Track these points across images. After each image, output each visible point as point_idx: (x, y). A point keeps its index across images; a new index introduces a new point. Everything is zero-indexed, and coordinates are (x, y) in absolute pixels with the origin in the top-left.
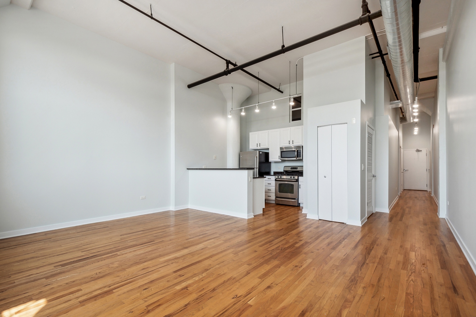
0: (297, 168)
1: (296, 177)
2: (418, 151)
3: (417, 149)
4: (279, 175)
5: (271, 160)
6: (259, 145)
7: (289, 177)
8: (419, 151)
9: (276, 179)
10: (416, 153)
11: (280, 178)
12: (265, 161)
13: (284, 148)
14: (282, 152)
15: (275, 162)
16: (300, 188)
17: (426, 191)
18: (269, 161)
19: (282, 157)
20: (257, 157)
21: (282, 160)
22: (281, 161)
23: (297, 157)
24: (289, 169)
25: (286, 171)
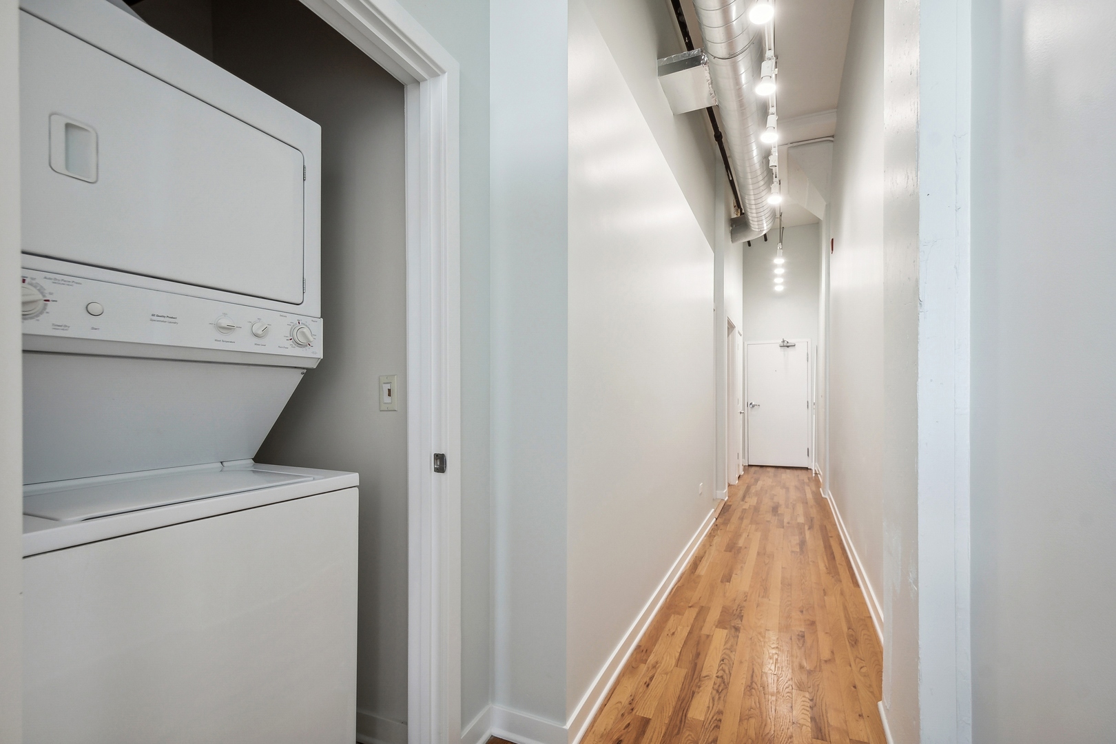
2: (786, 346)
3: (784, 341)
8: (788, 347)
10: (780, 351)
17: (807, 469)
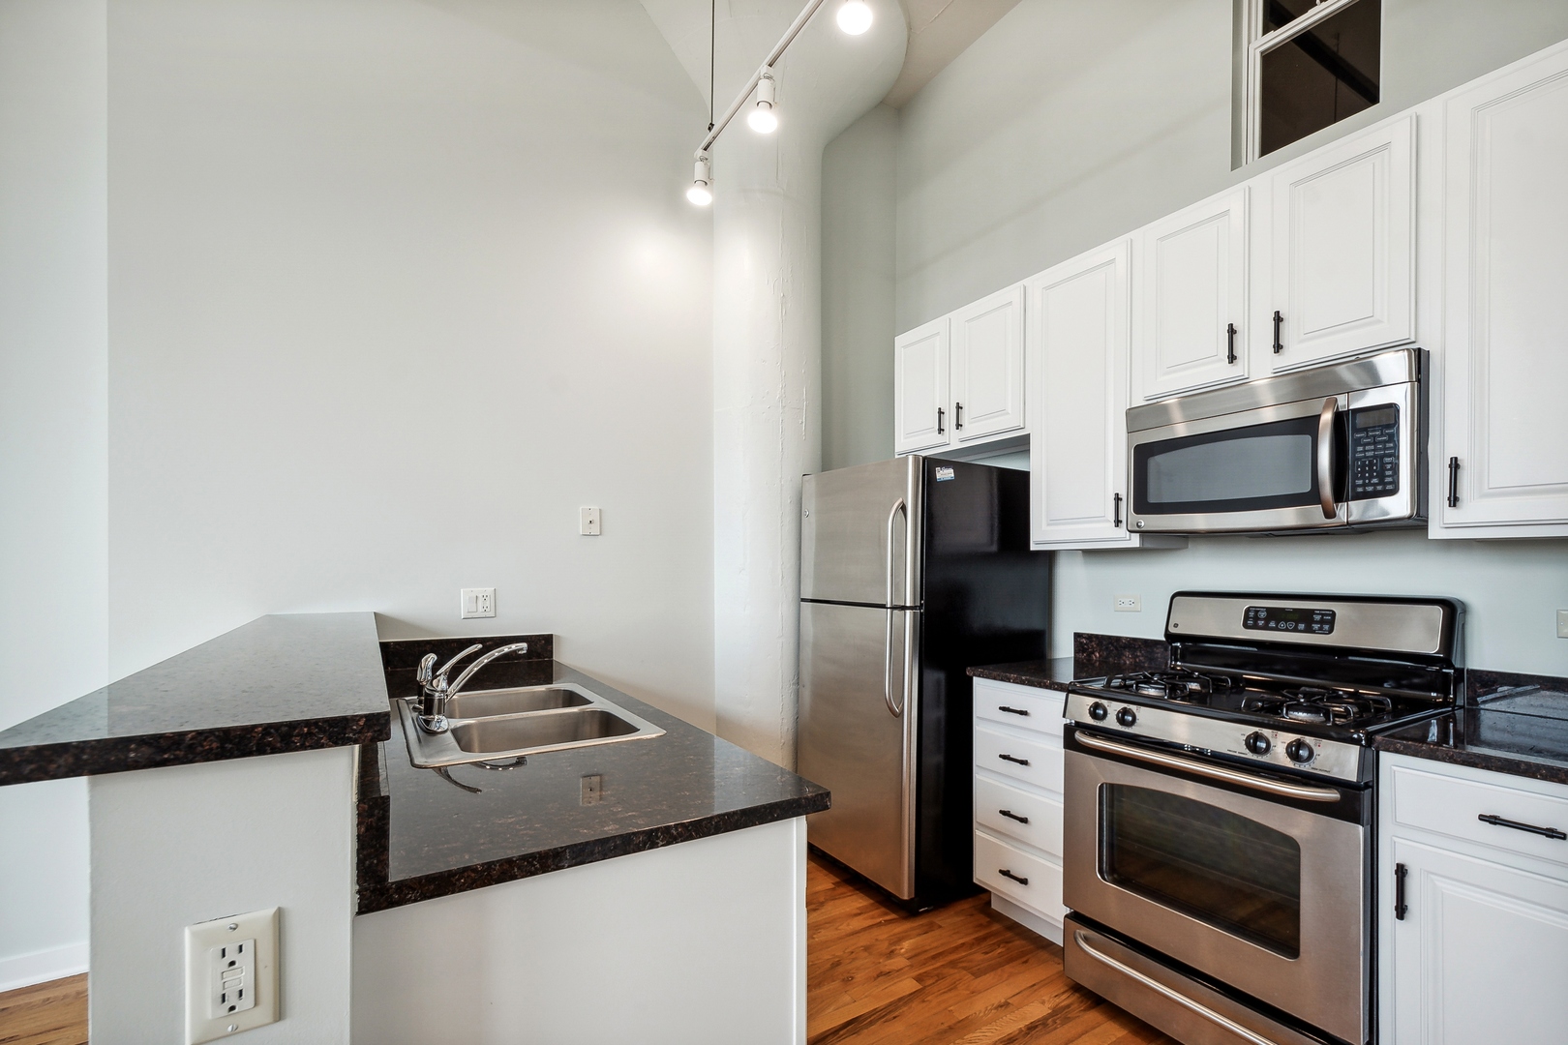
0: (1328, 622)
1: (1340, 759)
4: (1108, 693)
5: (1042, 534)
6: (949, 420)
7: (1227, 736)
9: (1081, 726)
11: (1111, 723)
12: (994, 548)
13: (1177, 415)
14: (1143, 455)
15: (1090, 554)
16: (1401, 911)
18: (1033, 547)
19: (1143, 505)
20: (903, 508)
21: (1145, 534)
22: (1135, 541)
23: (1340, 495)
24: (1225, 623)
25: (1193, 646)
